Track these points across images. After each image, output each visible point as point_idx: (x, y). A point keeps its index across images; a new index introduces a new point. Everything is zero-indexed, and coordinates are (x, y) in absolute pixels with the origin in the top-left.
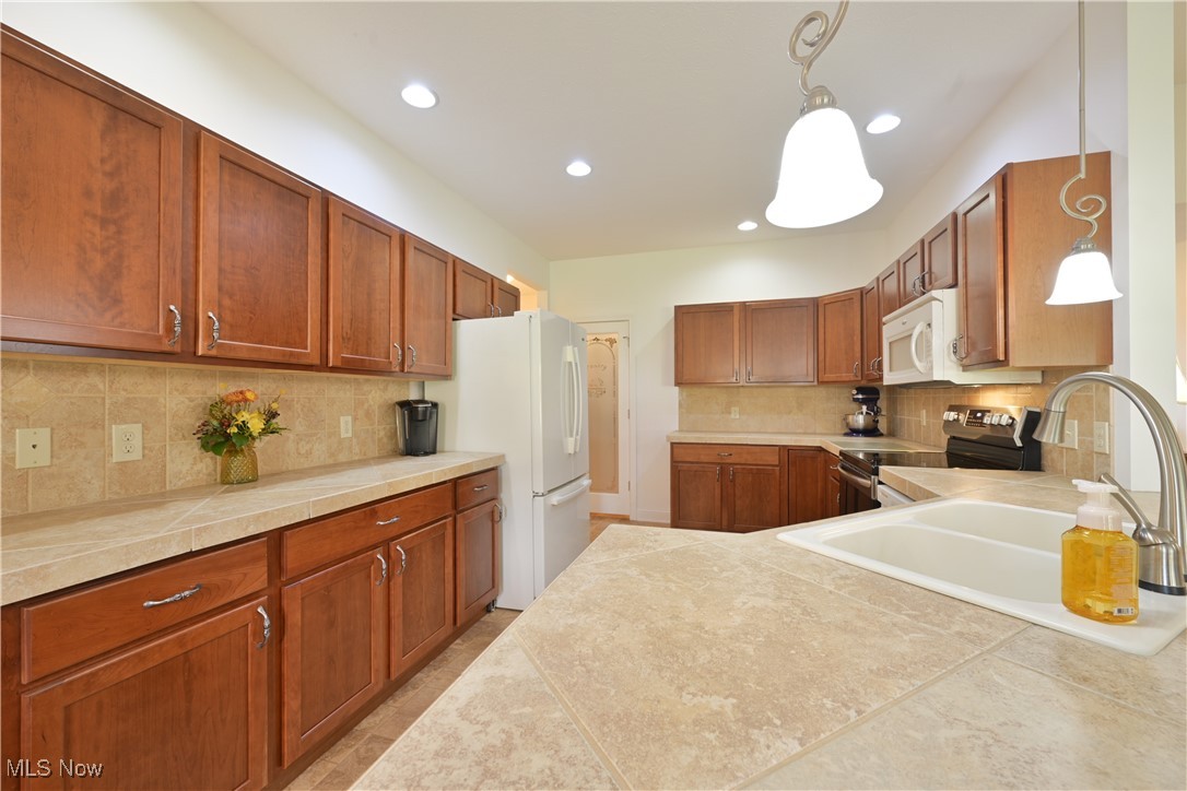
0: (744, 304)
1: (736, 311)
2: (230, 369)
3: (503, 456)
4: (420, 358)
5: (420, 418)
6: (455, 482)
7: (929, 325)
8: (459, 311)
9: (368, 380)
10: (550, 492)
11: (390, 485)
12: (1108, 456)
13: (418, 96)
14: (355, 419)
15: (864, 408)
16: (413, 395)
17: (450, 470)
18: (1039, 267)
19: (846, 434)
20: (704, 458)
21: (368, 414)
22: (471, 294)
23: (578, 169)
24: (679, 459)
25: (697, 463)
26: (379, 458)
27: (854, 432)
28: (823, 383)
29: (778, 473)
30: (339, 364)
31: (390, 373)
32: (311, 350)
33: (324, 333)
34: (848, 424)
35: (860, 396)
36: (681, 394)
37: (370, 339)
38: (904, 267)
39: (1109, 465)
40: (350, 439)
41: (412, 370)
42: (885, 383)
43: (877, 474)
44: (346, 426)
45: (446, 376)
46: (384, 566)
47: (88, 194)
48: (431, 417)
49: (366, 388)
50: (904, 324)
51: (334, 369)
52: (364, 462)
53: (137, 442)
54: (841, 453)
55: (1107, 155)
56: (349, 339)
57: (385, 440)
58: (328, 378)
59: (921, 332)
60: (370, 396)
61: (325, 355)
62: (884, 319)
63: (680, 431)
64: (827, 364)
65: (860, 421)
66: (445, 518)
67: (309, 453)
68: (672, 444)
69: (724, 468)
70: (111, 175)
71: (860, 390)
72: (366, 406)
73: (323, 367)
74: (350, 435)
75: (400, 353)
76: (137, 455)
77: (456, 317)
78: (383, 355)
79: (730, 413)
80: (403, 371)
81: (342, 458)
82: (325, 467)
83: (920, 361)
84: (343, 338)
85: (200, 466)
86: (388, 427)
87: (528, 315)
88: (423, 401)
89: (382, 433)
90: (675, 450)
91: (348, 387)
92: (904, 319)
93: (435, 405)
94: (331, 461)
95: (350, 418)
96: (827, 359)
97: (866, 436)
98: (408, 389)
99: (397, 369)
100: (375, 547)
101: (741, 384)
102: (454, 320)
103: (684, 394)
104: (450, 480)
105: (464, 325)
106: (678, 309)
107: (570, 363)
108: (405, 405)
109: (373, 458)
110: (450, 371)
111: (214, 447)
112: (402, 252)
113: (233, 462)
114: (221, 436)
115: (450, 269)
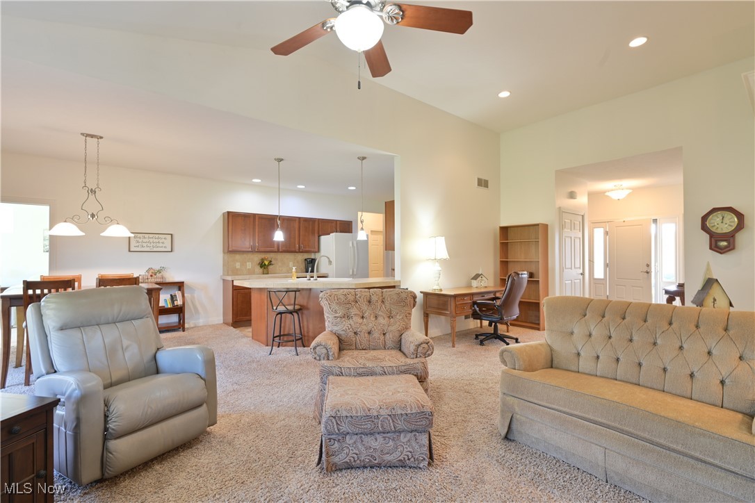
2: (265, 253)
21: (297, 262)
32: (276, 248)
44: (291, 265)
47: (241, 230)
53: (251, 266)
67: (281, 271)
70: (244, 226)
76: (250, 268)
110: (317, 250)
111: (261, 267)
112: (300, 222)
113: (265, 270)
114: (262, 265)
115: (316, 223)
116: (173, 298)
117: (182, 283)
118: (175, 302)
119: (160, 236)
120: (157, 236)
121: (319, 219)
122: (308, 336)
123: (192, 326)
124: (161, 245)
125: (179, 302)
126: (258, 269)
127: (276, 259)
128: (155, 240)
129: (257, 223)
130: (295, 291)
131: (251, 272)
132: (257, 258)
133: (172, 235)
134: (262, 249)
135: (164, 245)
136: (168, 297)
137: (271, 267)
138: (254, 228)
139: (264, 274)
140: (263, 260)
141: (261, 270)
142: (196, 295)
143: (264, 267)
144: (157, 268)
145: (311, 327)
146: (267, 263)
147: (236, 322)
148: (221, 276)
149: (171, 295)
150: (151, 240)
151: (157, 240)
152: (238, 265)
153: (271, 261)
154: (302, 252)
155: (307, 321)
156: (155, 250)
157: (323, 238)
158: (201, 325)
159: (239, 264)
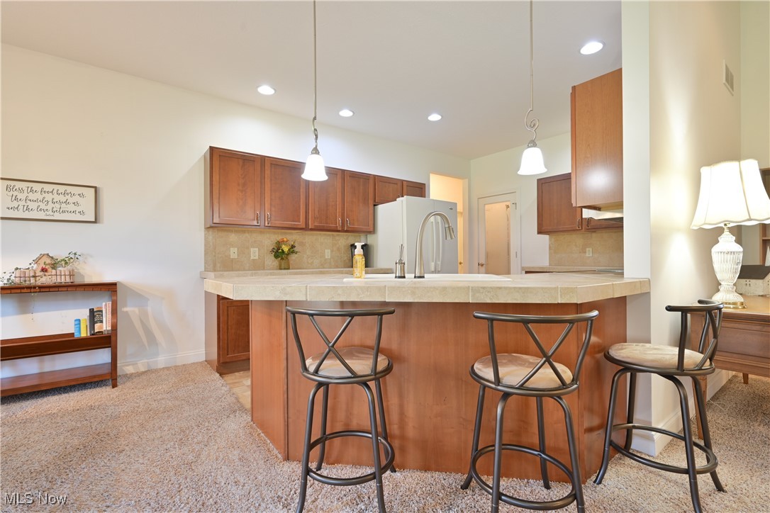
2: (283, 231)
8: (377, 201)
9: (338, 235)
13: (346, 113)
14: (332, 251)
18: (589, 145)
21: (339, 249)
32: (301, 223)
36: (550, 240)
37: (327, 217)
40: (330, 259)
41: (348, 229)
44: (328, 254)
45: (372, 232)
47: (238, 185)
49: (337, 238)
51: (312, 230)
53: (257, 254)
56: (321, 218)
57: (347, 261)
58: (320, 234)
61: (307, 224)
67: (312, 263)
70: (243, 178)
72: (337, 246)
73: (306, 229)
74: (330, 257)
75: (341, 222)
76: (257, 258)
79: (585, 252)
80: (343, 230)
81: (326, 266)
84: (317, 218)
85: (274, 263)
89: (345, 258)
94: (322, 267)
95: (329, 250)
99: (340, 229)
102: (375, 205)
103: (553, 240)
106: (539, 181)
108: (353, 245)
110: (372, 230)
111: (276, 257)
112: (343, 179)
113: (283, 262)
114: (278, 253)
115: (371, 182)
116: (94, 316)
117: (114, 284)
118: (97, 326)
119: (69, 189)
120: (62, 188)
121: (375, 176)
122: (403, 437)
123: (143, 369)
124: (72, 208)
125: (104, 326)
126: (271, 261)
127: (302, 244)
128: (57, 198)
129: (268, 172)
130: (381, 314)
131: (257, 267)
132: (269, 240)
133: (95, 188)
134: (278, 223)
135: (78, 209)
136: (84, 314)
137: (293, 257)
138: (262, 183)
139: (281, 269)
140: (279, 244)
141: (276, 262)
142: (149, 309)
143: (283, 257)
144: (60, 254)
145: (411, 411)
146: (286, 249)
147: (225, 363)
148: (201, 272)
149: (92, 311)
150: (49, 197)
151: (63, 198)
152: (233, 253)
153: (293, 247)
154: (347, 231)
155: (401, 396)
156: (57, 216)
157: (382, 209)
158: (161, 366)
159: (236, 250)
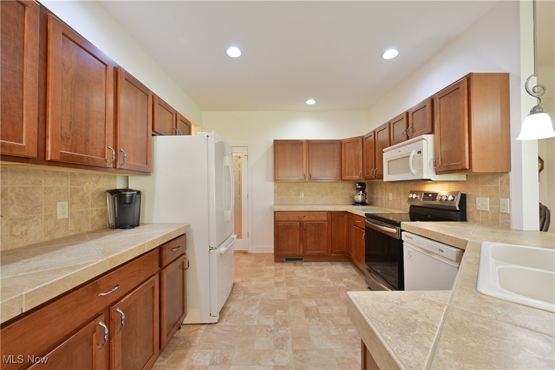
0: (308, 141)
1: (304, 144)
3: (189, 226)
4: (129, 158)
5: (127, 202)
6: (160, 248)
7: (420, 152)
8: (156, 129)
9: (83, 174)
10: (219, 246)
11: (111, 260)
12: (509, 214)
14: (71, 204)
15: (361, 192)
16: (120, 185)
17: (157, 239)
19: (353, 205)
20: (291, 219)
21: (83, 200)
22: (163, 120)
23: (234, 52)
24: (278, 220)
25: (288, 221)
26: (92, 232)
27: (356, 203)
28: (344, 180)
29: (327, 224)
30: (58, 158)
31: (104, 168)
32: (26, 144)
33: (41, 131)
34: (354, 200)
35: (359, 187)
36: (275, 185)
37: (88, 140)
38: (393, 126)
39: (510, 219)
40: (67, 220)
41: (123, 167)
42: (384, 181)
43: (400, 226)
44: (62, 210)
45: (147, 173)
46: (107, 332)
48: (135, 201)
49: (81, 180)
50: (399, 151)
51: (52, 163)
52: (79, 238)
54: (366, 214)
55: (508, 75)
56: (68, 138)
57: (97, 218)
58: (45, 171)
59: (414, 156)
60: (85, 187)
61: (42, 150)
62: (384, 150)
63: (275, 205)
64: (346, 171)
65: (359, 198)
66: (153, 275)
68: (275, 212)
69: (301, 224)
71: (360, 184)
72: (81, 193)
73: (41, 159)
74: (66, 216)
75: (114, 153)
77: (154, 133)
78: (99, 154)
79: (299, 195)
80: (115, 167)
81: (58, 235)
82: (41, 244)
83: (414, 169)
84: (62, 137)
86: (100, 208)
87: (206, 135)
88: (127, 190)
89: (95, 214)
90: (276, 215)
91: (65, 178)
92: (400, 149)
93: (139, 193)
94: (48, 239)
95: (66, 203)
96: (346, 169)
97: (362, 205)
98: (116, 181)
99: (111, 166)
100: (97, 316)
101: (306, 181)
102: (153, 135)
103: (277, 186)
104: (156, 248)
105: (159, 138)
106: (275, 141)
107: (228, 167)
108: (114, 192)
109: (88, 233)
